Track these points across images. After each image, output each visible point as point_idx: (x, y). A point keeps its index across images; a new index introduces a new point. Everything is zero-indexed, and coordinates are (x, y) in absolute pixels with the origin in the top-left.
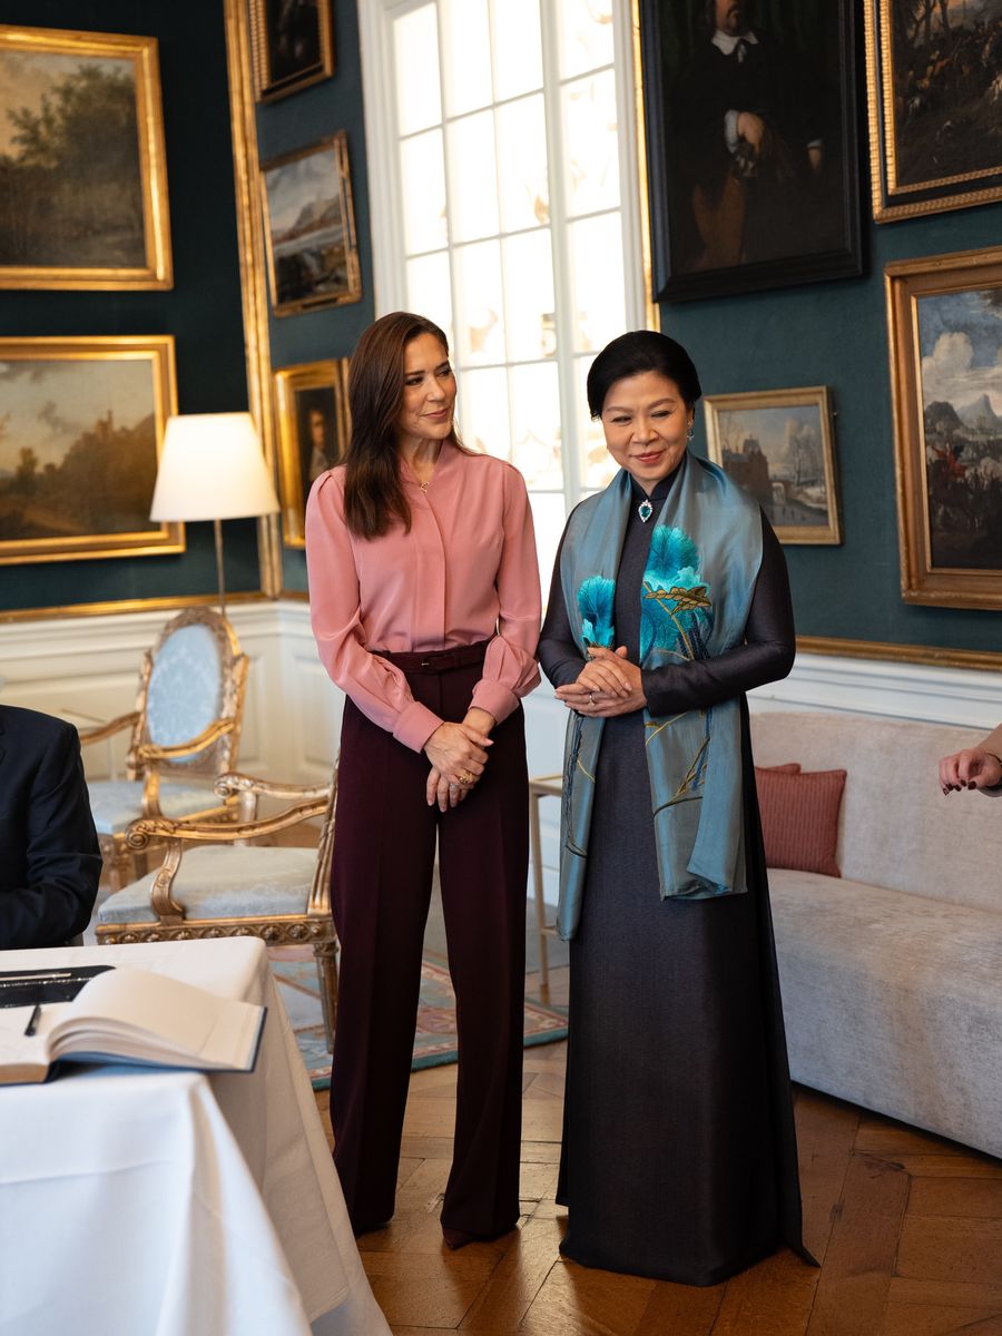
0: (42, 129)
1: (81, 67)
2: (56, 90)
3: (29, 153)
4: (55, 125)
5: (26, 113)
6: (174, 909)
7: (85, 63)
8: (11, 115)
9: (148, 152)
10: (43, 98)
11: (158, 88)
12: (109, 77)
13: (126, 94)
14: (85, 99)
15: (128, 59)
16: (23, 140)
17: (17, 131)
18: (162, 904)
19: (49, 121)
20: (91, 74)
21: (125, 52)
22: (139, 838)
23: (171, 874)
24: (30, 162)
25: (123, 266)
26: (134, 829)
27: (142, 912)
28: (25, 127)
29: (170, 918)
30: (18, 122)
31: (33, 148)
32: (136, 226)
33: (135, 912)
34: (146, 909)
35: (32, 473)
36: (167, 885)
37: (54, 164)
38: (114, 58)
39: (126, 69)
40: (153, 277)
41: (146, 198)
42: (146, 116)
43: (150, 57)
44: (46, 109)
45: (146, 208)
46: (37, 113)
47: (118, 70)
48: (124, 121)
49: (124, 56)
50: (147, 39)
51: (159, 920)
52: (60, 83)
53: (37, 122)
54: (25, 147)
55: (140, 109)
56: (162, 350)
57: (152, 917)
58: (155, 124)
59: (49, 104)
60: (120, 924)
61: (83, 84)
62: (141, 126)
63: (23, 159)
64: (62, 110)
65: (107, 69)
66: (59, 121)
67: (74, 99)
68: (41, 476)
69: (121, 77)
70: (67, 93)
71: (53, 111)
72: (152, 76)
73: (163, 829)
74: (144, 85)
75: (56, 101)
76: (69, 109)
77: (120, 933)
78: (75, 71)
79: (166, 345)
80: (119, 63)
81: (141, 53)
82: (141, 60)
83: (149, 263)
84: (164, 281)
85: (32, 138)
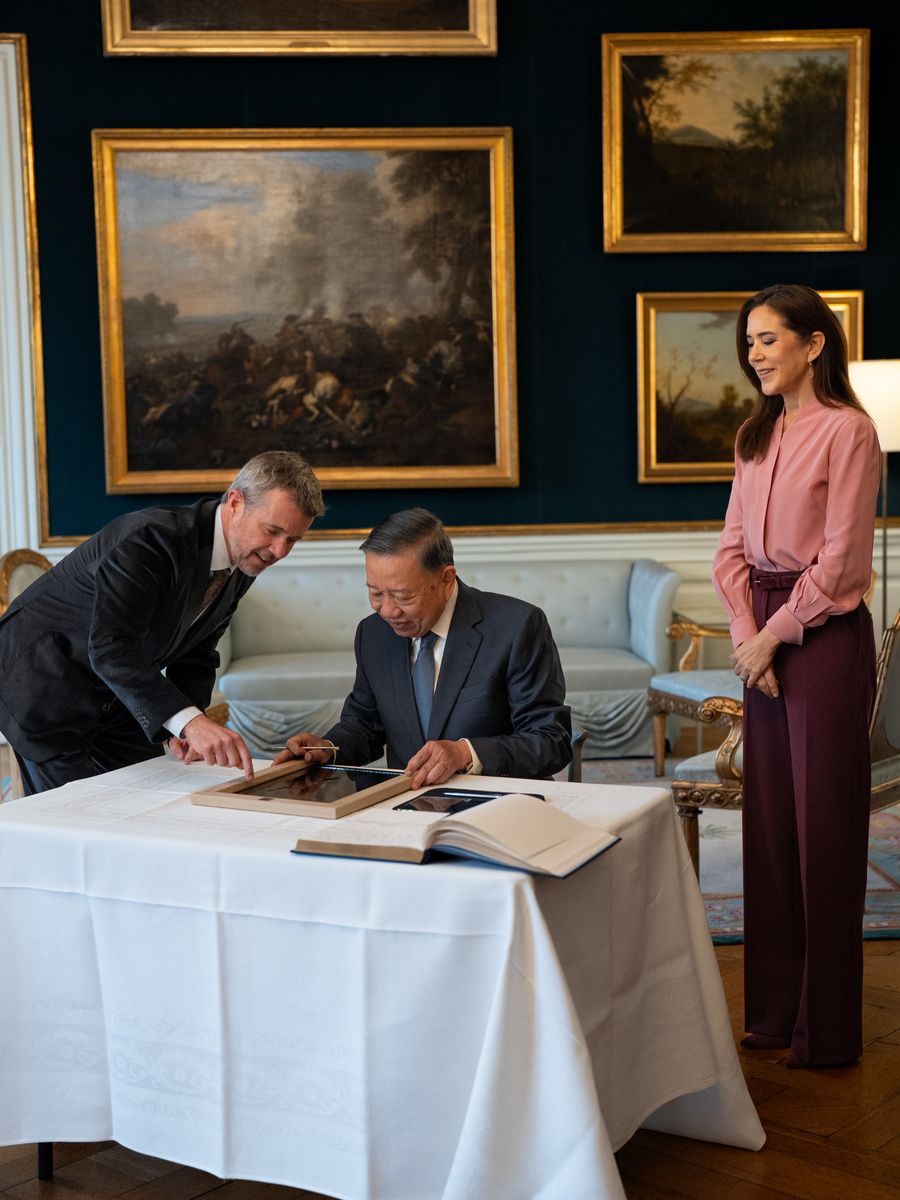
0: (763, 116)
1: (801, 61)
2: (777, 82)
3: (750, 137)
4: (774, 111)
5: (750, 103)
6: (732, 773)
7: (804, 57)
8: (737, 106)
9: (854, 129)
10: (766, 90)
11: (867, 73)
12: (825, 67)
13: (837, 81)
14: (801, 88)
15: (844, 49)
16: (745, 126)
17: (741, 119)
18: (723, 769)
19: (768, 108)
20: (809, 65)
21: (840, 44)
22: (709, 713)
23: (733, 746)
24: (750, 144)
25: (823, 230)
26: (706, 705)
27: (711, 774)
28: (749, 115)
29: (730, 782)
30: (743, 112)
31: (753, 132)
32: (838, 195)
33: (704, 773)
34: (712, 771)
35: (733, 406)
36: (729, 754)
37: (770, 145)
38: (831, 50)
39: (841, 59)
40: (850, 239)
41: (849, 171)
42: (855, 98)
43: (862, 47)
44: (767, 99)
45: (848, 178)
46: (759, 102)
47: (833, 59)
48: (834, 103)
49: (841, 48)
50: (860, 31)
51: (722, 782)
52: (781, 76)
53: (759, 110)
54: (746, 132)
55: (850, 94)
56: (852, 303)
57: (716, 778)
58: (861, 105)
59: (770, 94)
60: (691, 782)
61: (802, 74)
62: (849, 108)
63: (743, 142)
64: (780, 99)
65: (823, 60)
66: (778, 108)
67: (792, 89)
68: (740, 409)
69: (835, 66)
70: (786, 83)
71: (773, 100)
72: (862, 64)
73: (729, 707)
74: (855, 71)
75: (776, 91)
76: (787, 97)
77: (690, 789)
78: (796, 64)
79: (857, 299)
80: (833, 54)
81: (855, 43)
82: (855, 49)
83: (847, 227)
84: (860, 242)
85: (753, 125)
